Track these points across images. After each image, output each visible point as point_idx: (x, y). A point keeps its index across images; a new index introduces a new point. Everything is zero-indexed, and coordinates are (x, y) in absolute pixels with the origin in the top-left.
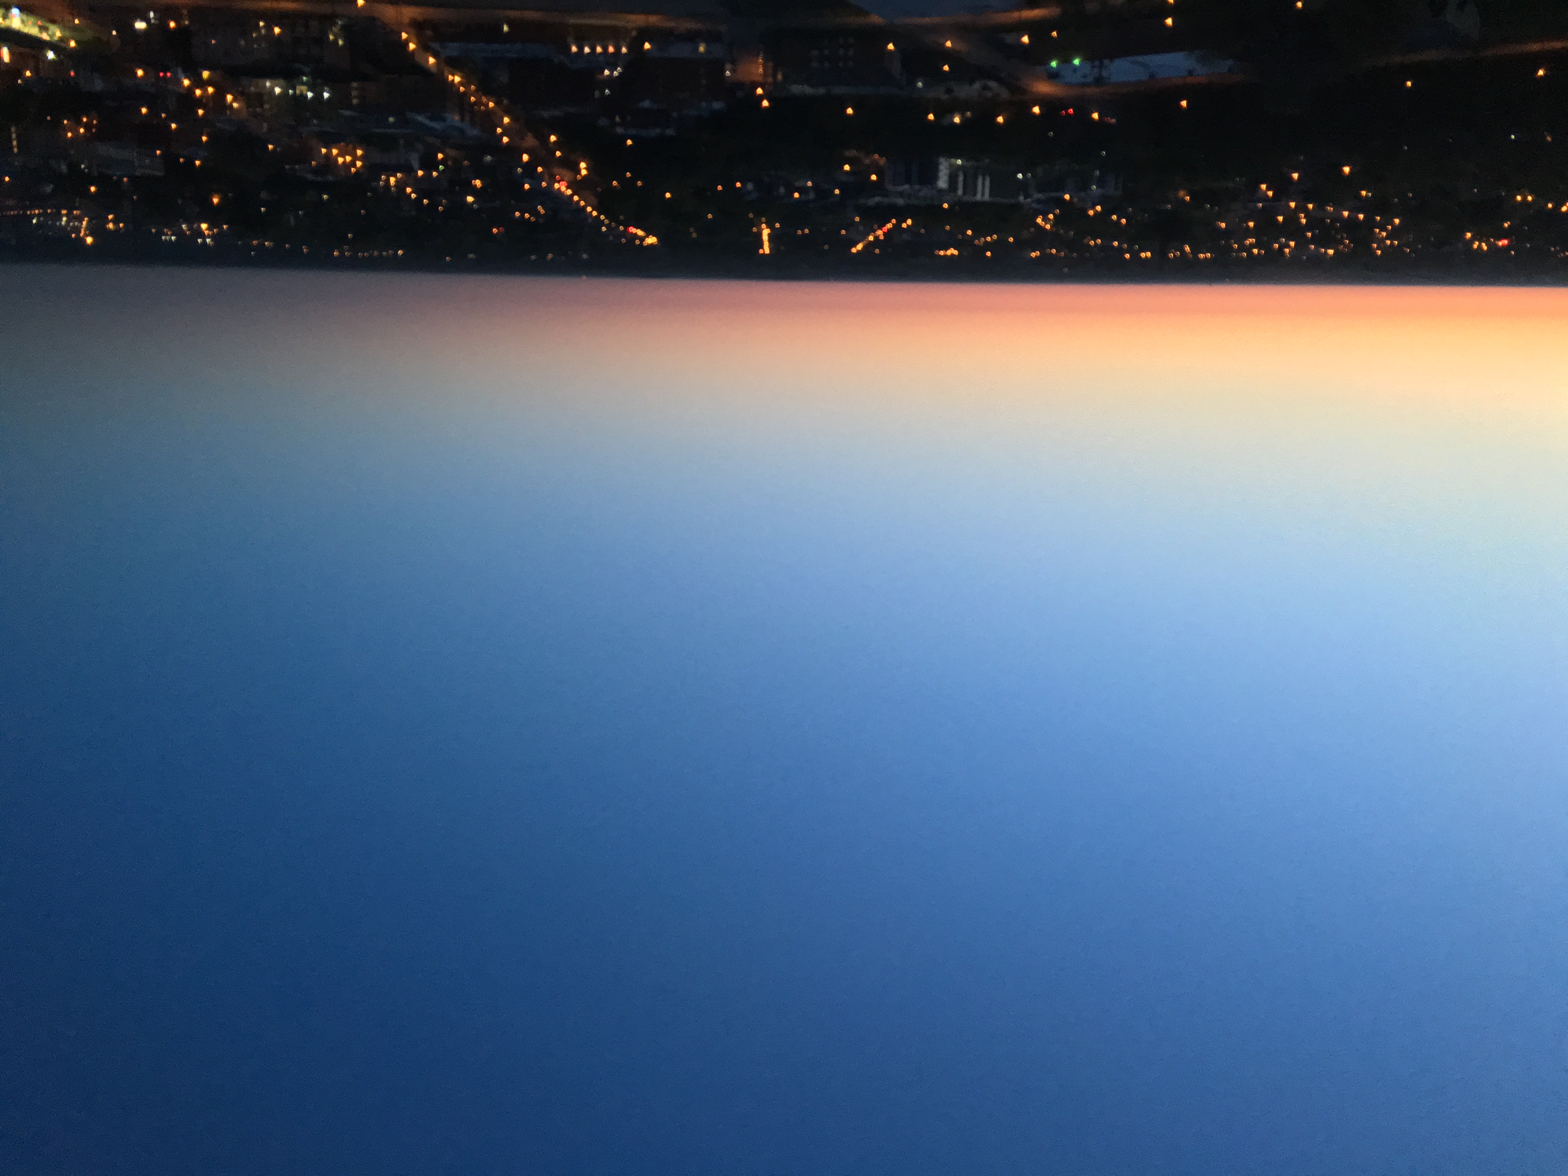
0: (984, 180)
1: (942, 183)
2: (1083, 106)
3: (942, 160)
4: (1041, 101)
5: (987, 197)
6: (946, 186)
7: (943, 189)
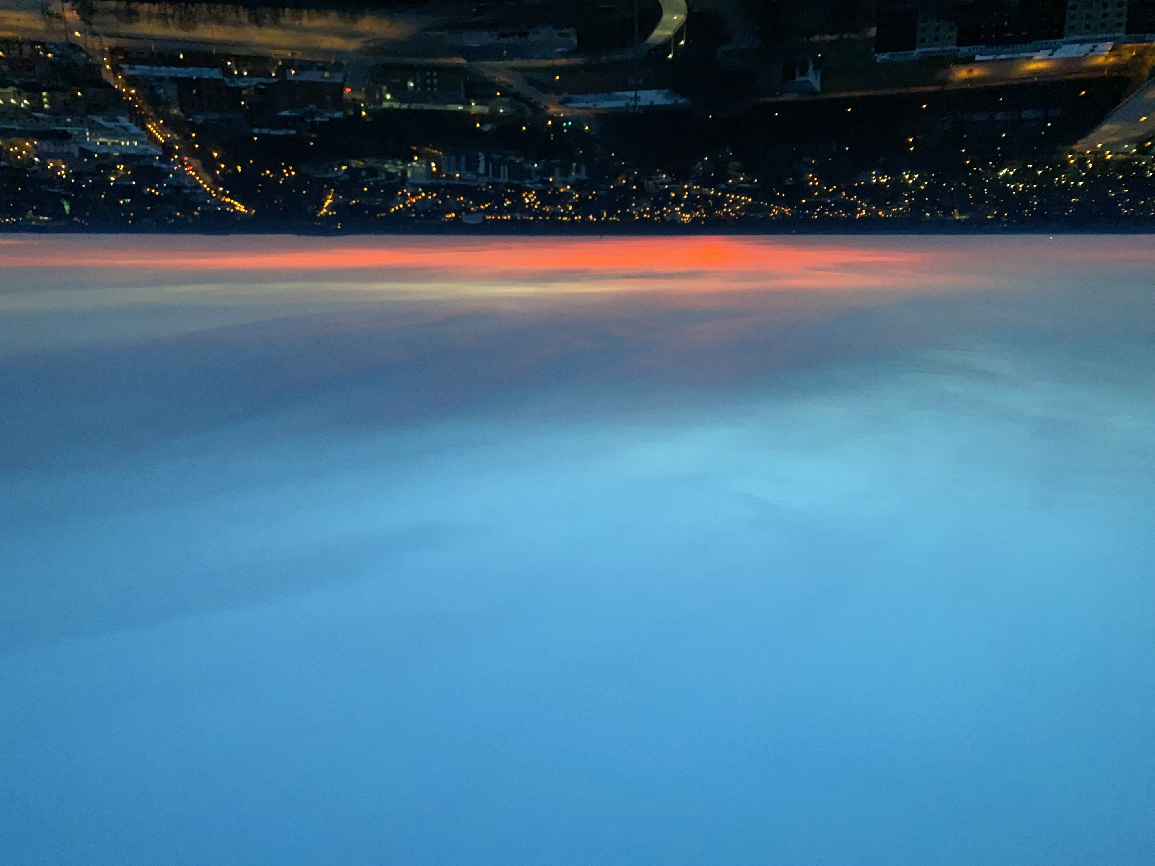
0: (504, 168)
1: (481, 170)
3: (480, 154)
4: (554, 117)
5: (507, 178)
6: (483, 172)
7: (480, 175)
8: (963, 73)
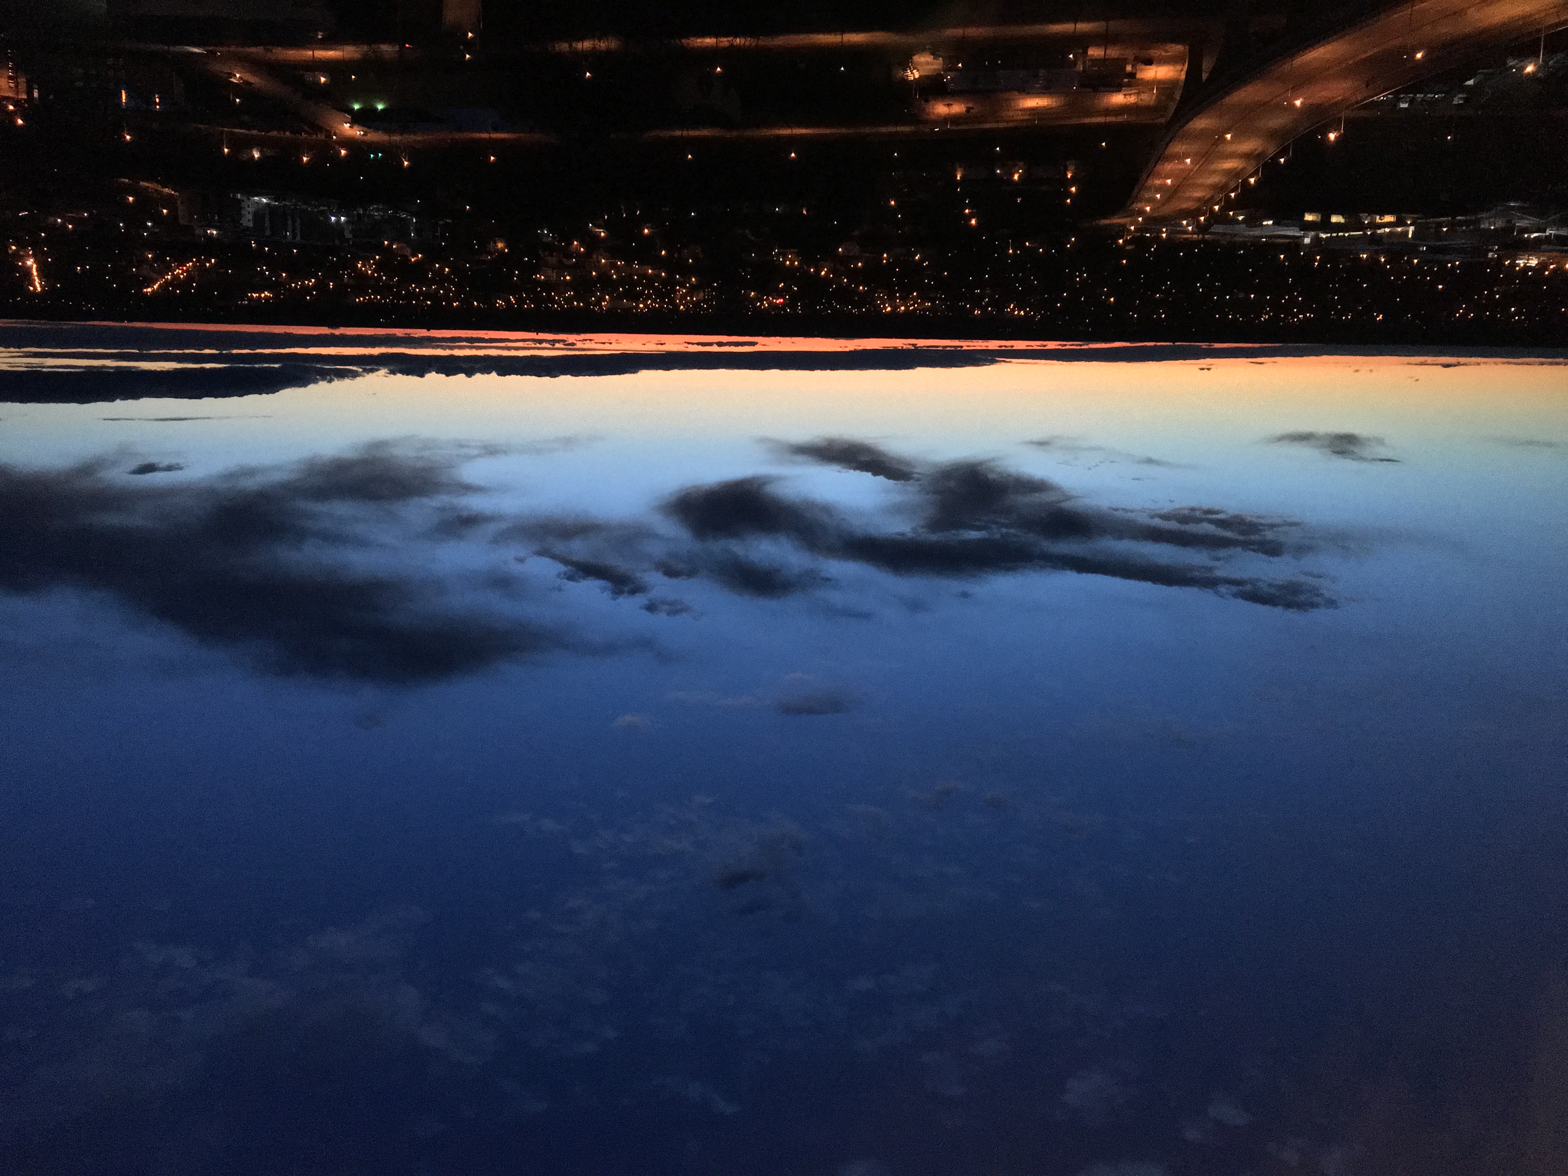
0: (294, 222)
1: (247, 222)
2: (392, 152)
3: (244, 198)
4: (348, 143)
5: (298, 238)
6: (251, 225)
7: (248, 228)
8: (941, 109)
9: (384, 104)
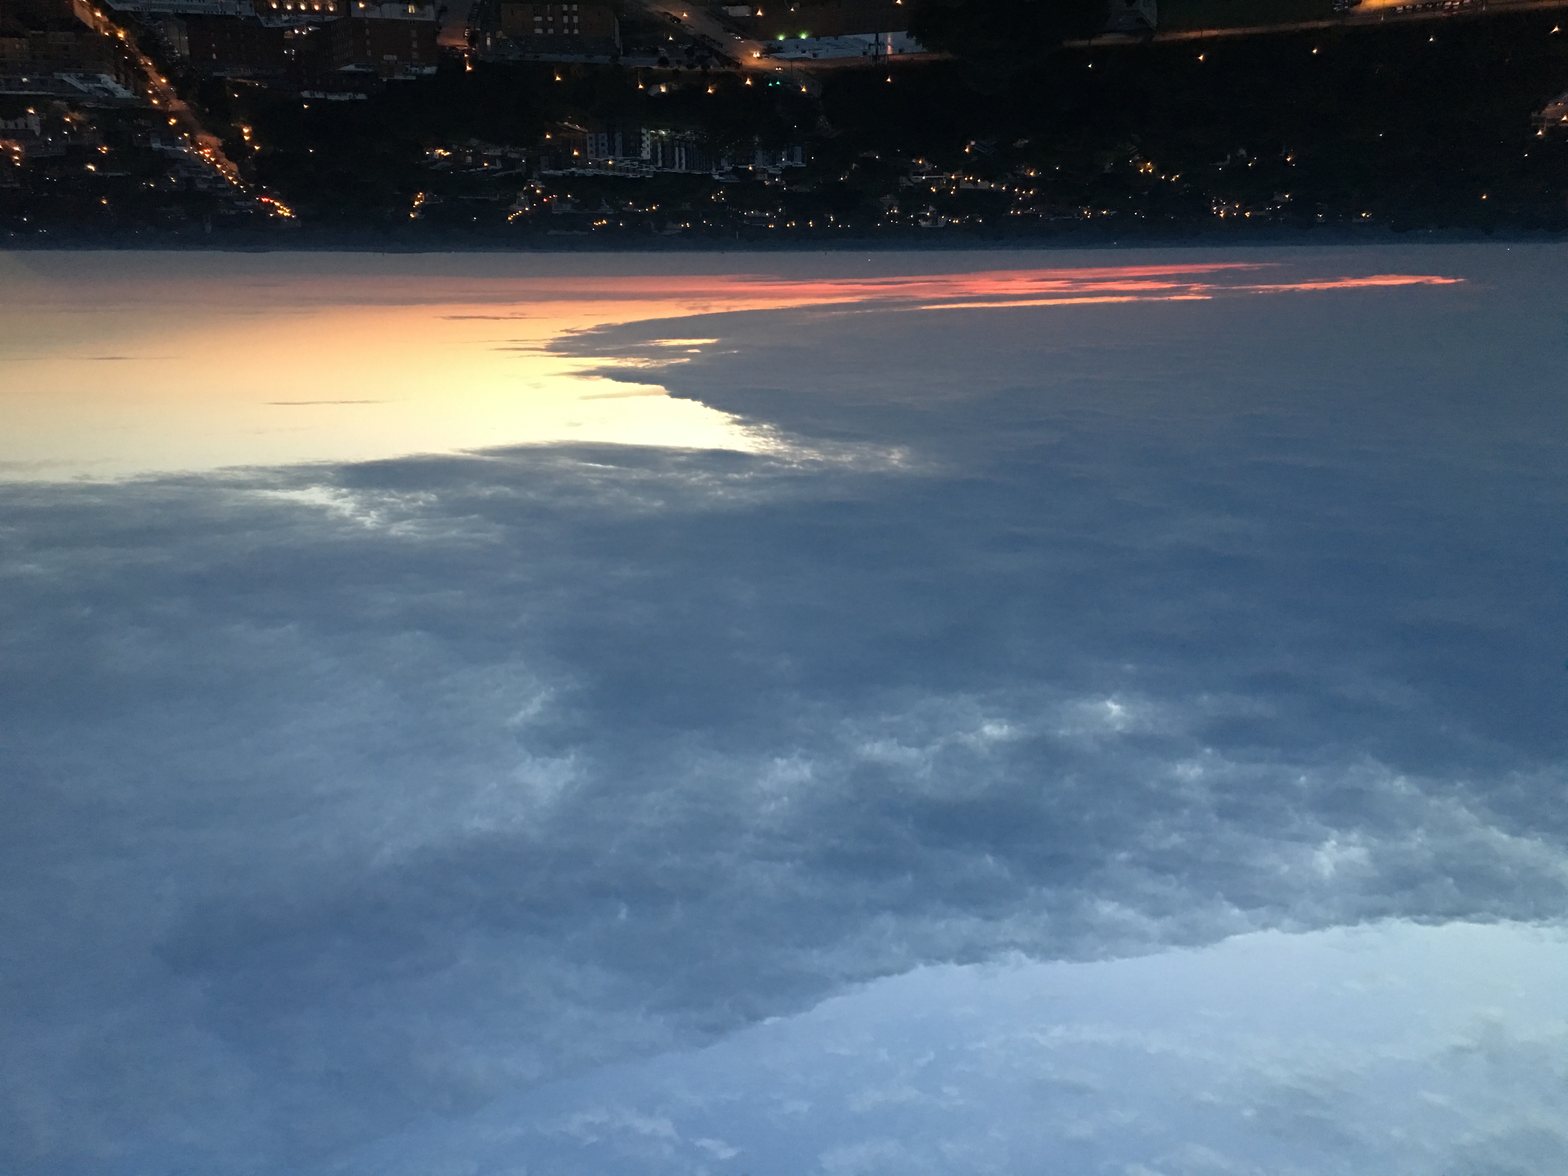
0: (680, 151)
1: (646, 155)
2: (789, 79)
3: (644, 131)
4: (753, 74)
5: (684, 167)
6: (649, 157)
7: (643, 161)
9: (806, 34)
